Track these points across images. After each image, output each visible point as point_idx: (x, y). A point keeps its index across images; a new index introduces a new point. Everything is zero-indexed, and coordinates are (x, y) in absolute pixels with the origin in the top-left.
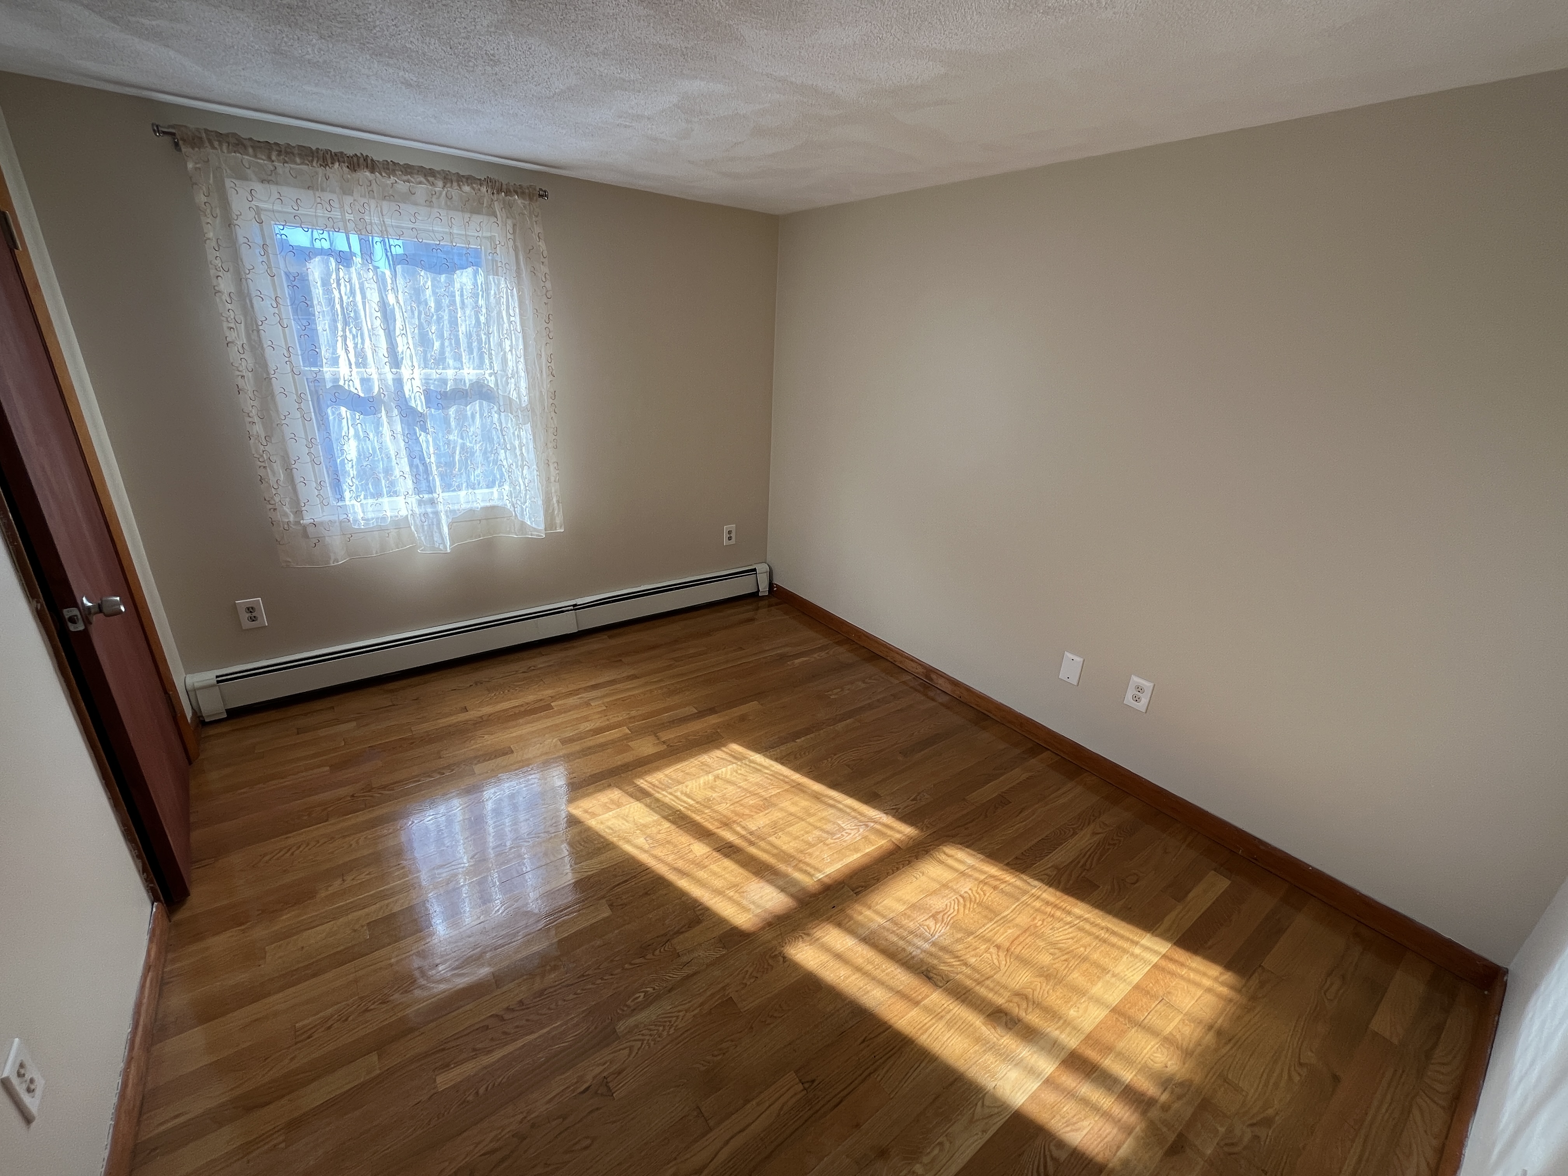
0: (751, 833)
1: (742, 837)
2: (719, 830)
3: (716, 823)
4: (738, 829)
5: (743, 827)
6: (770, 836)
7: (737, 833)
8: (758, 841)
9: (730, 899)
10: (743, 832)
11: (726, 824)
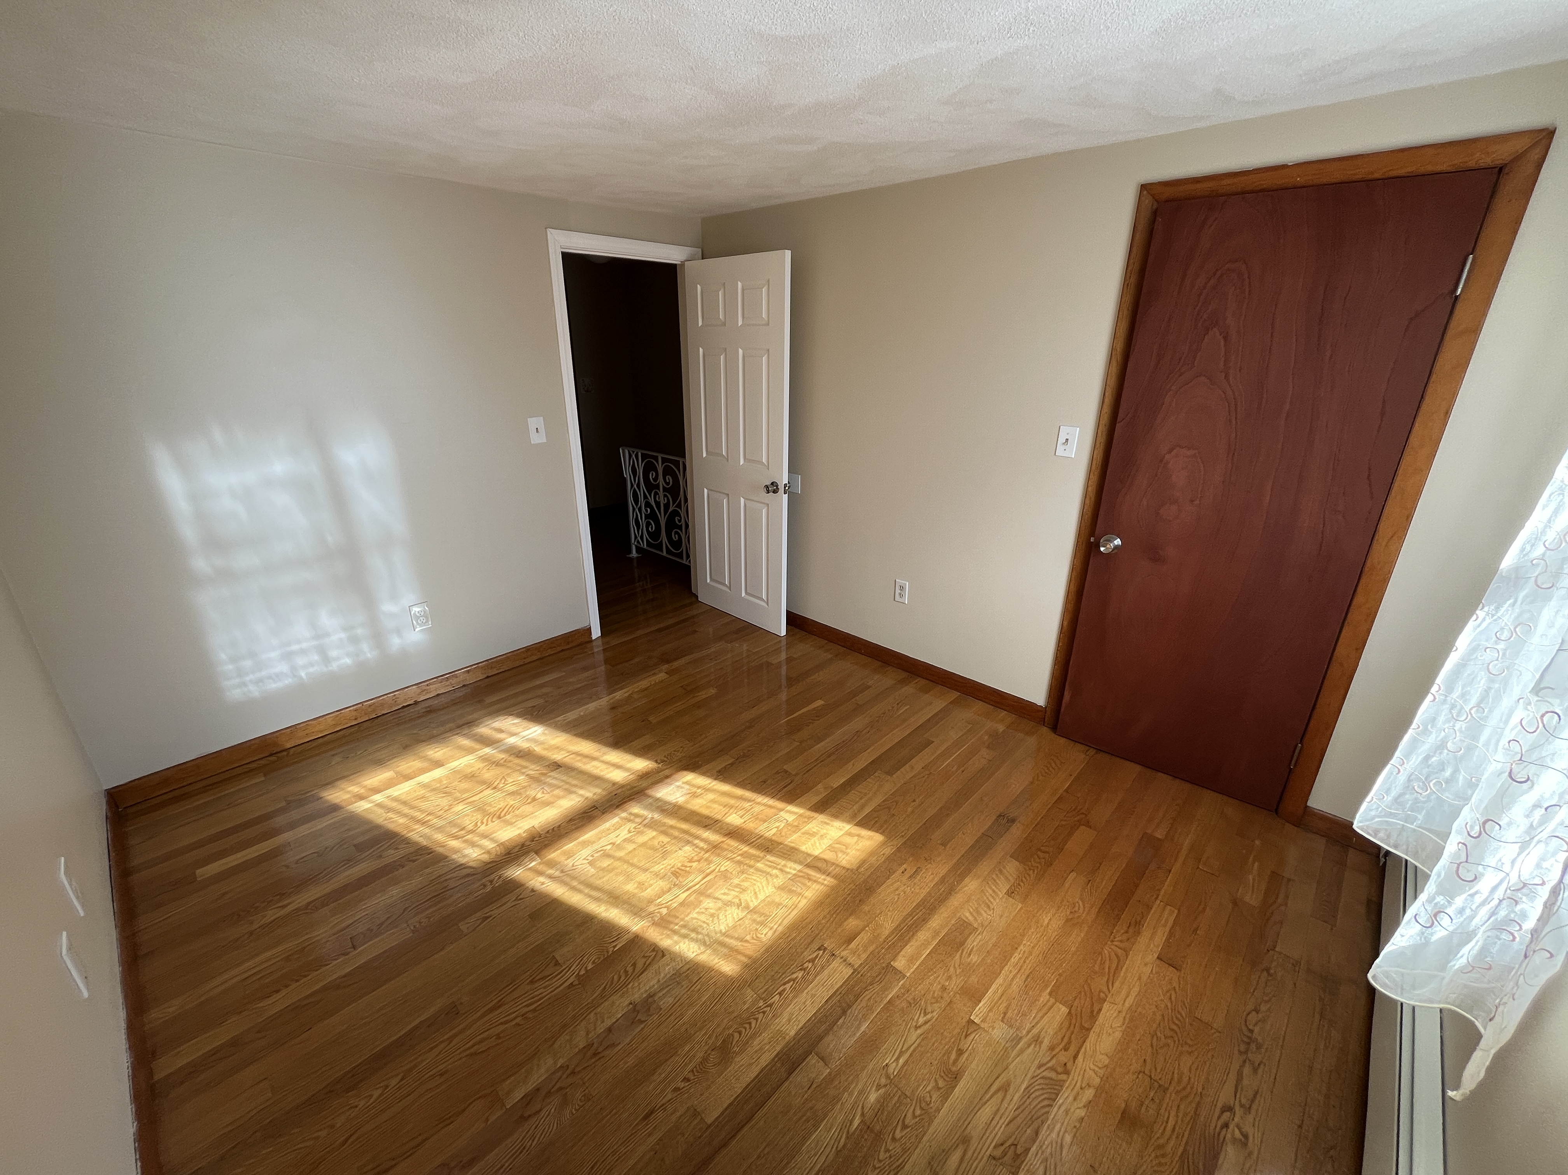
0: (688, 842)
1: (697, 837)
2: (721, 840)
3: (725, 846)
4: (702, 844)
5: (697, 847)
6: (668, 842)
7: (703, 840)
8: (681, 836)
9: (699, 787)
10: (697, 841)
11: (715, 848)
